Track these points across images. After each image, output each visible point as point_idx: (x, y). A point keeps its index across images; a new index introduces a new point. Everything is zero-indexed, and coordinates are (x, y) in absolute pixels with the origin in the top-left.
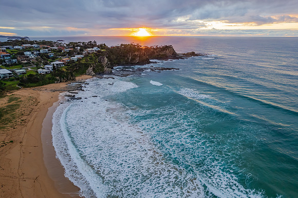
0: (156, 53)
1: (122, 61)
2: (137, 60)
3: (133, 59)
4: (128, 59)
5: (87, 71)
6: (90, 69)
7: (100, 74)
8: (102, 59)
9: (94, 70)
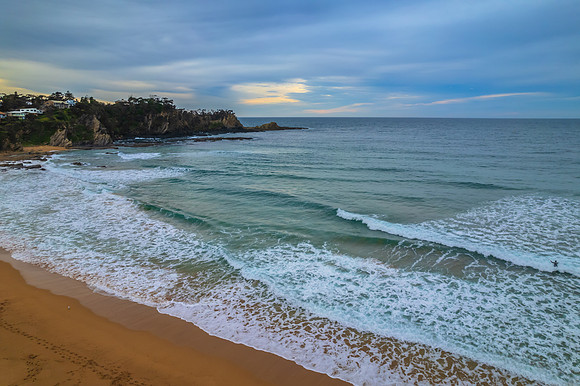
0: (203, 122)
1: (132, 129)
2: (166, 127)
3: (156, 125)
4: (147, 124)
5: (52, 139)
6: (60, 134)
7: (84, 144)
8: (88, 121)
9: (69, 136)
